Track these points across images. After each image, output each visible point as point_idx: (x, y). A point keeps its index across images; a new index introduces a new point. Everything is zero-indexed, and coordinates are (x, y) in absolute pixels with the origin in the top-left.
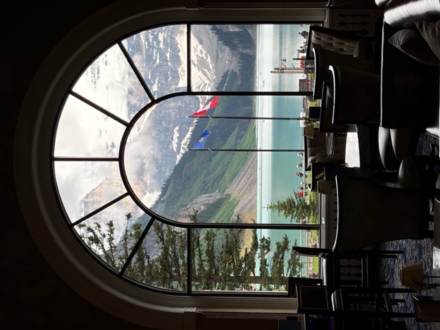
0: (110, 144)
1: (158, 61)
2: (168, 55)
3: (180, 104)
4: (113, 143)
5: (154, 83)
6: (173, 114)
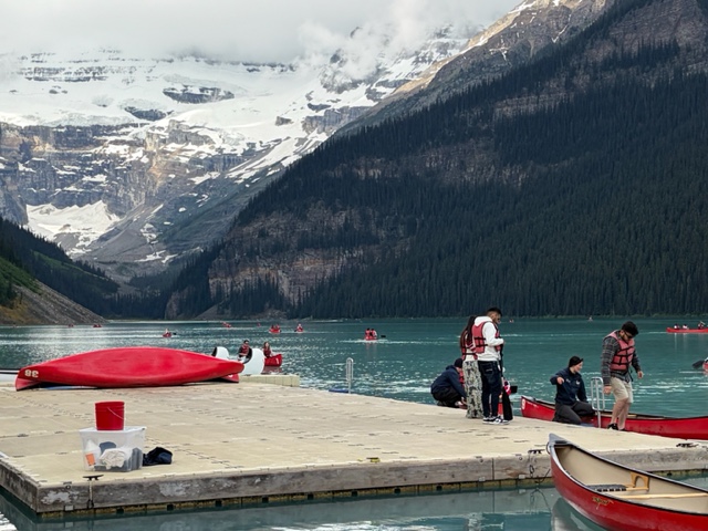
1: (63, 173)
2: (72, 188)
5: (26, 166)
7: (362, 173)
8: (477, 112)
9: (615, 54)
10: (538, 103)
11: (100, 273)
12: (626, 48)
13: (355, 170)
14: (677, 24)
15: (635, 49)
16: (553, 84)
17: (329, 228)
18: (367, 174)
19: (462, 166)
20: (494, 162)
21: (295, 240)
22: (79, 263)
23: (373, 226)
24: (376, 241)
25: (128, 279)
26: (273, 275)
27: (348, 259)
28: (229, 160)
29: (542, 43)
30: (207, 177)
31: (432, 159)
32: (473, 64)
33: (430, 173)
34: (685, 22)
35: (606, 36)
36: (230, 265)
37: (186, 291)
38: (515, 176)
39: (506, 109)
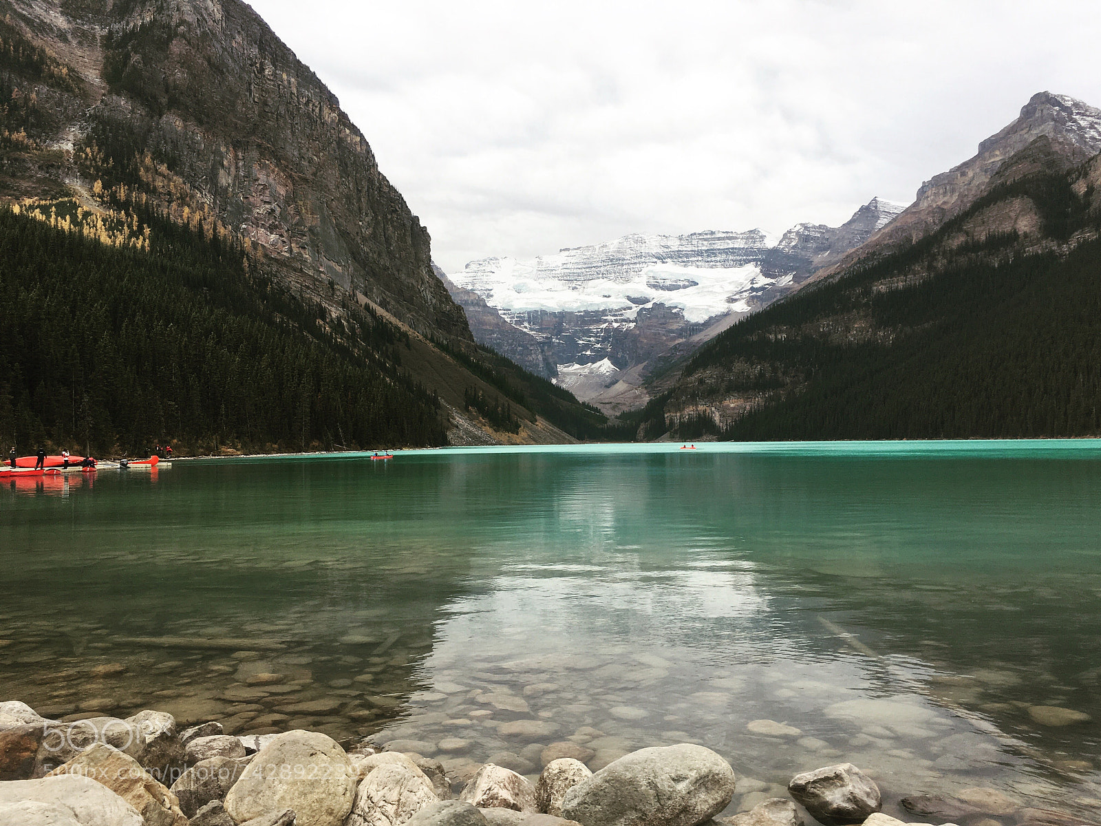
0: (492, 293)
1: (581, 342)
2: (588, 353)
3: (541, 365)
4: (492, 296)
5: (559, 339)
6: (531, 358)
7: (772, 337)
8: (859, 290)
9: (967, 242)
10: (906, 281)
11: (597, 410)
12: (976, 238)
13: (767, 335)
14: (1017, 219)
15: (983, 238)
16: (917, 268)
17: (748, 376)
18: (776, 338)
19: (848, 330)
20: (871, 326)
21: (724, 385)
22: (584, 403)
23: (780, 375)
24: (783, 385)
25: (618, 414)
26: (708, 411)
27: (762, 398)
28: (693, 329)
29: (921, 235)
30: (677, 342)
31: (824, 325)
32: (867, 254)
33: (824, 335)
34: (1023, 215)
35: (960, 230)
36: (679, 405)
37: (649, 422)
38: (886, 336)
39: (881, 287)
